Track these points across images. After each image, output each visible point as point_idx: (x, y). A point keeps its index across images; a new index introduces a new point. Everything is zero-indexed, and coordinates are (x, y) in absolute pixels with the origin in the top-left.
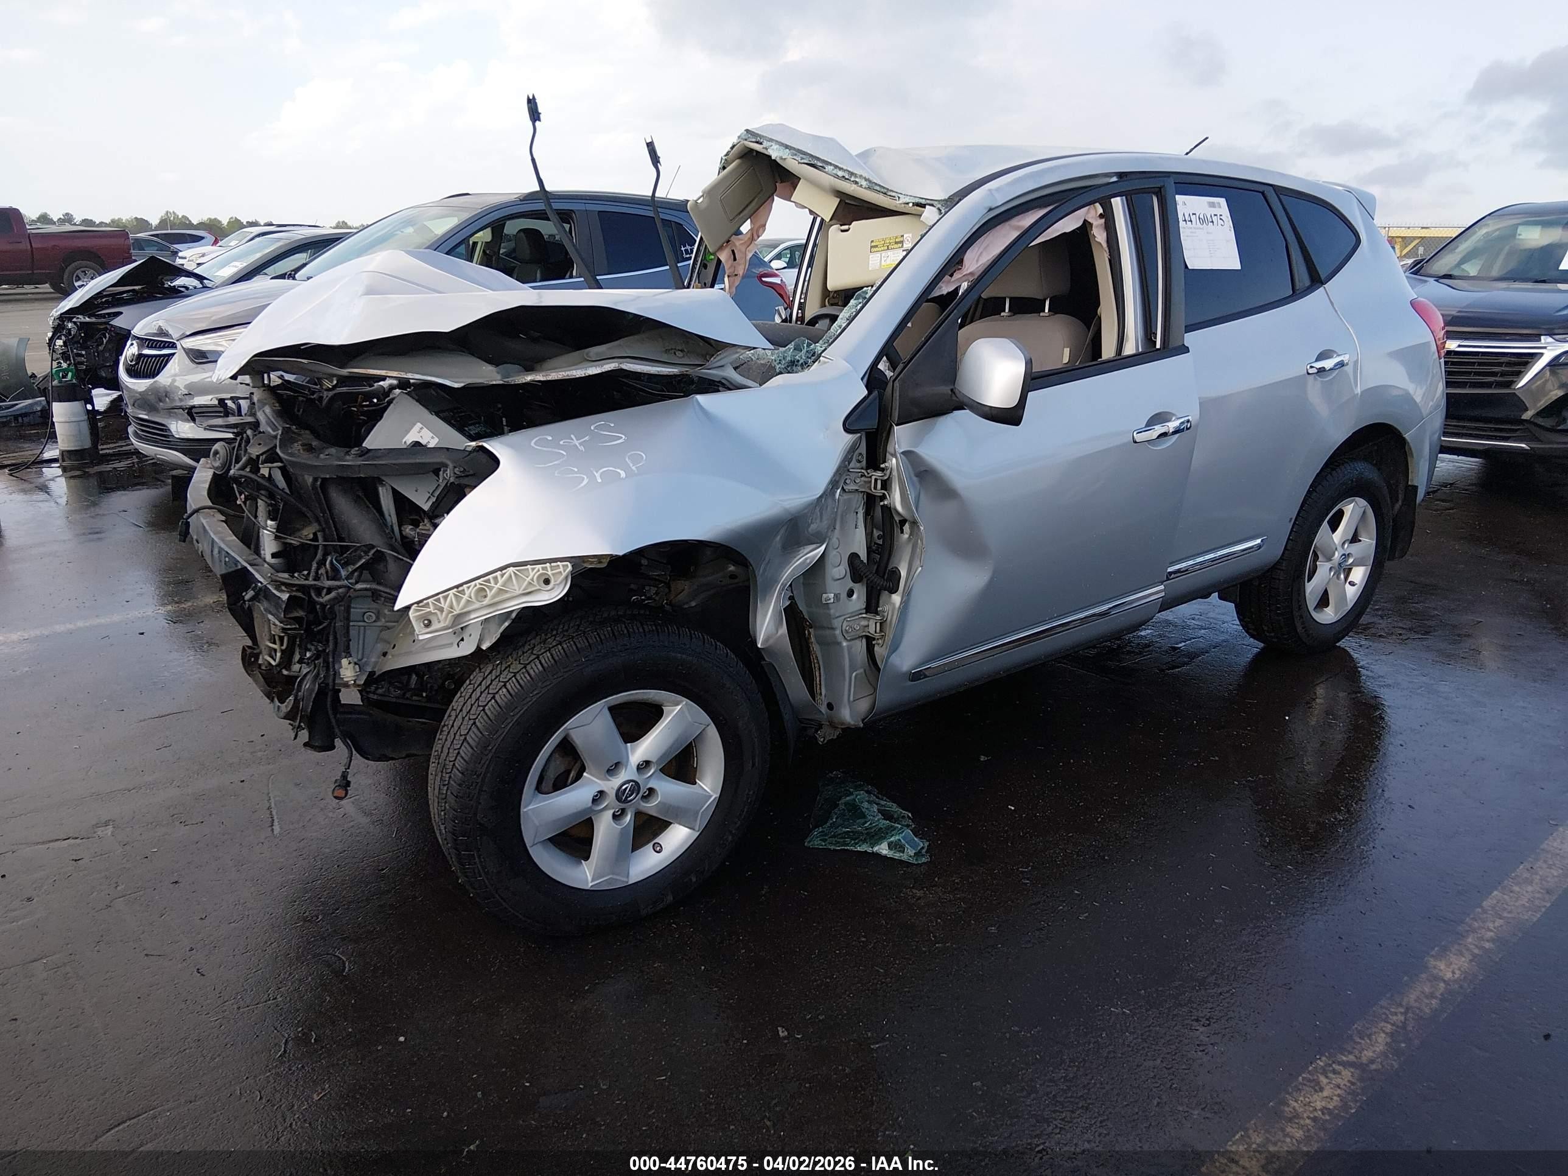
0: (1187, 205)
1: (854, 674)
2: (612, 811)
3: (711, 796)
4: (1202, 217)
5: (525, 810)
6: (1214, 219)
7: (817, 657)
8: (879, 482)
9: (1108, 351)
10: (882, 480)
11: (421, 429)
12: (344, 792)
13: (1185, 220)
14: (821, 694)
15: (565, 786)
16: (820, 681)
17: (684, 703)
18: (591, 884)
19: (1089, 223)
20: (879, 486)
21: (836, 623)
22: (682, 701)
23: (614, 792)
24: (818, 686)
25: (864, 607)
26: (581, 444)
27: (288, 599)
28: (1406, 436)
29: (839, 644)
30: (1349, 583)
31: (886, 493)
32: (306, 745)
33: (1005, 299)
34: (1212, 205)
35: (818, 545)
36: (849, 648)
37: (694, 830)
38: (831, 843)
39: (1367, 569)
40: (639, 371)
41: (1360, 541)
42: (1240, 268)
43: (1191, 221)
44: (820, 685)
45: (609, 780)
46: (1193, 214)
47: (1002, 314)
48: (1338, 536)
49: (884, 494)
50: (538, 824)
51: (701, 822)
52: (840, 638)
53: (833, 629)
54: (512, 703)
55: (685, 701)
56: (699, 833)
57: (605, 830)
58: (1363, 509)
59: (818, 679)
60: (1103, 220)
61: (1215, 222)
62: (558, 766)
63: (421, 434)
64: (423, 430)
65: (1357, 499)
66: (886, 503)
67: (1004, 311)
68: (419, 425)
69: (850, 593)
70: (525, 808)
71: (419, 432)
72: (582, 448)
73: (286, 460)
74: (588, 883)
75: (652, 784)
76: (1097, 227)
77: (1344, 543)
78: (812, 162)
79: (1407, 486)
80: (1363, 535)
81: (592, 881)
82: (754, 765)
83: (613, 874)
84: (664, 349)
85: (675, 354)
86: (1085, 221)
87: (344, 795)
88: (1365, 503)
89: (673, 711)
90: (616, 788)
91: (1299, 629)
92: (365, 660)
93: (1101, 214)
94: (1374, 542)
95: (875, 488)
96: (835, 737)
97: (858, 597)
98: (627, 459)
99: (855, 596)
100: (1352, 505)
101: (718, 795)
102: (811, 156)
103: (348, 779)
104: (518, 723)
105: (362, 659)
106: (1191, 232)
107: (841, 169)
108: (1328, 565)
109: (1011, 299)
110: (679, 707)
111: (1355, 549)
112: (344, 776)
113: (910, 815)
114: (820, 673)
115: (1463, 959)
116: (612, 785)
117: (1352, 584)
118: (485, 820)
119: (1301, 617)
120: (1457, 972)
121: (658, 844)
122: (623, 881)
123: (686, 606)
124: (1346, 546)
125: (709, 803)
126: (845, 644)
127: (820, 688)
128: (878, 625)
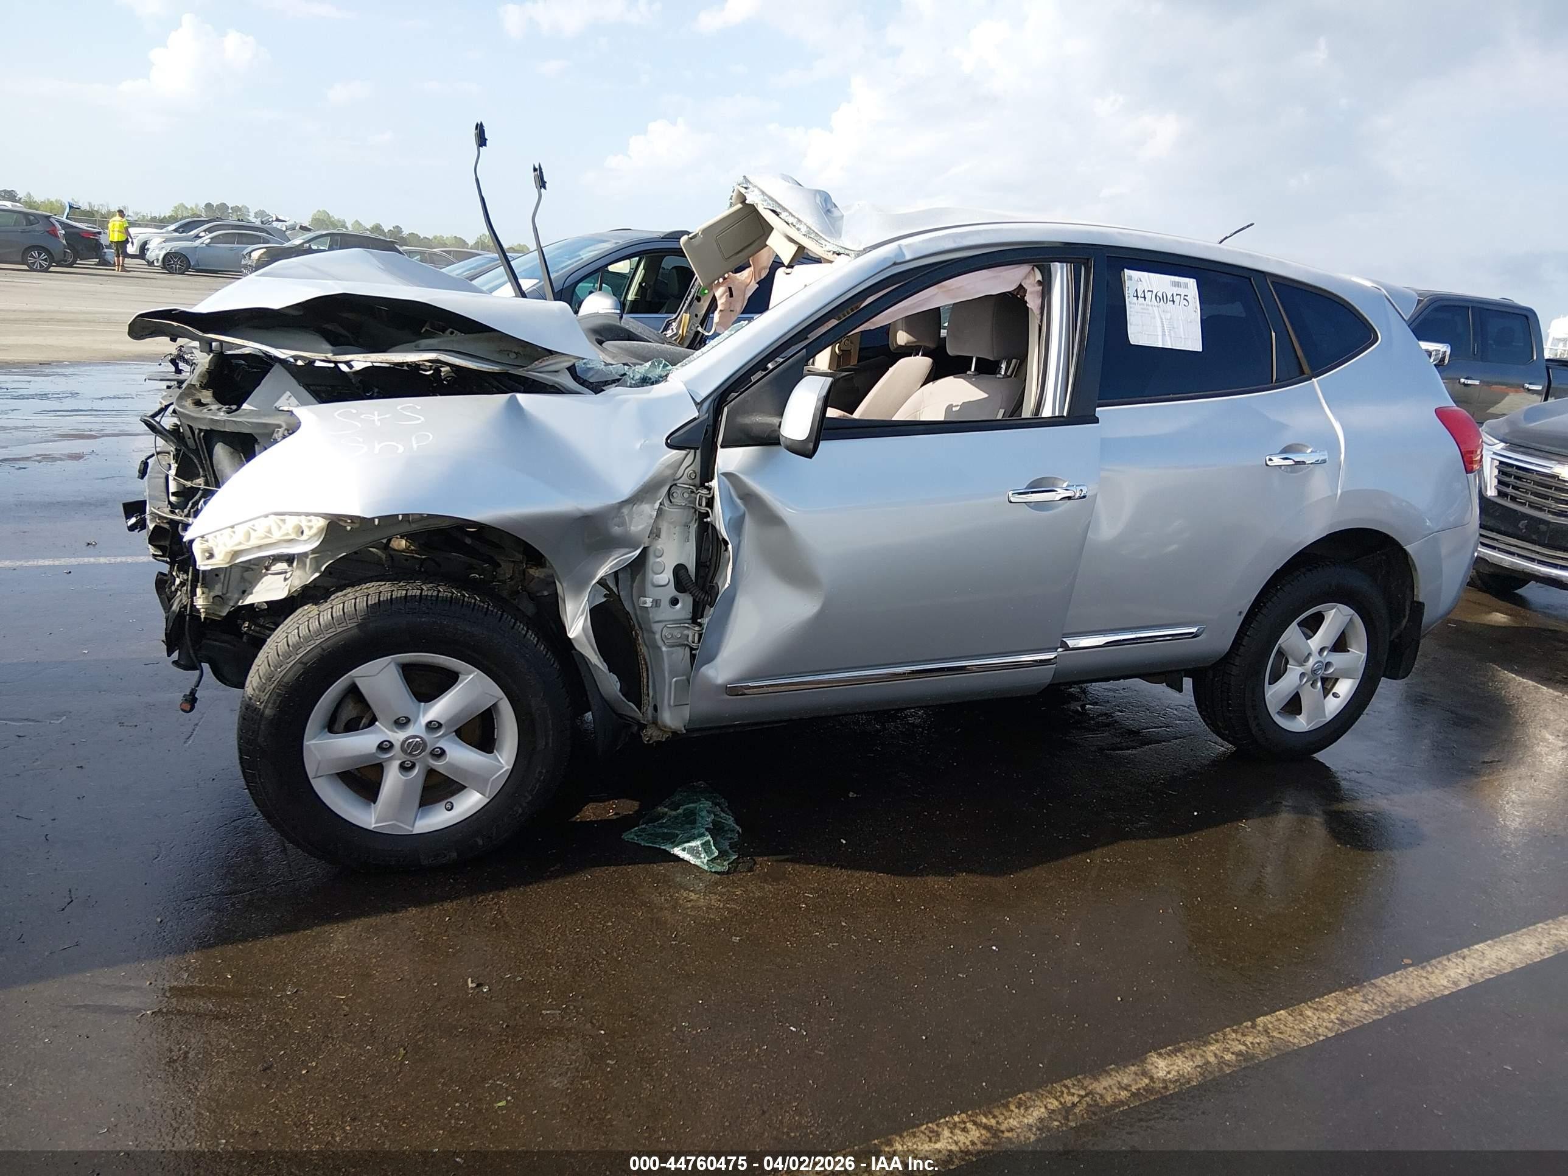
0: (1136, 280)
1: (674, 680)
2: (399, 762)
3: (503, 767)
4: (1160, 294)
5: (308, 743)
6: (1177, 299)
7: (644, 659)
8: (704, 500)
9: (1027, 412)
10: (706, 498)
11: (290, 397)
12: (189, 707)
13: (1137, 296)
14: (648, 695)
15: (358, 730)
16: (648, 682)
17: (476, 673)
18: (373, 826)
19: (1024, 288)
20: (704, 504)
21: (657, 628)
22: (473, 672)
23: (399, 743)
24: (645, 687)
25: (690, 617)
26: (379, 420)
27: (154, 528)
28: (1408, 548)
29: (659, 648)
30: (1333, 694)
31: (710, 511)
32: (175, 663)
33: (971, 358)
34: (1178, 284)
35: (632, 549)
36: (670, 654)
37: (484, 795)
38: (643, 840)
39: (1354, 683)
40: (464, 365)
41: (1348, 651)
42: (1201, 350)
43: (1145, 298)
44: (648, 686)
45: (395, 732)
46: (1149, 291)
47: (968, 372)
48: (1315, 643)
49: (708, 512)
50: (319, 758)
51: (493, 789)
52: (660, 643)
53: (654, 633)
54: (298, 643)
55: (477, 672)
56: (488, 800)
57: (392, 780)
58: (1350, 617)
59: (645, 680)
60: (1041, 288)
61: (1177, 302)
62: (349, 711)
63: (289, 402)
64: (291, 399)
65: (1339, 605)
66: (709, 520)
67: (970, 370)
68: (288, 393)
69: (674, 602)
70: (307, 741)
71: (288, 400)
72: (378, 424)
73: (179, 411)
74: (371, 824)
75: (442, 744)
76: (1032, 293)
77: (1322, 650)
78: (774, 209)
79: (1413, 602)
80: (1354, 646)
81: (375, 823)
82: (547, 744)
83: (397, 821)
84: (498, 350)
85: (508, 355)
86: (1021, 285)
87: (188, 709)
88: (1352, 612)
89: (466, 679)
90: (401, 740)
91: (1254, 730)
92: (228, 595)
93: (1039, 281)
94: (1364, 655)
95: (700, 505)
96: (664, 740)
97: (683, 608)
98: (413, 438)
99: (679, 606)
100: (1334, 610)
101: (510, 767)
102: (776, 202)
103: (196, 696)
104: (300, 661)
105: (227, 593)
106: (1142, 309)
107: (793, 216)
108: (1300, 670)
109: (978, 359)
110: (471, 676)
111: (1338, 660)
112: (193, 693)
113: (740, 831)
114: (648, 675)
115: (1191, 1063)
116: (398, 737)
117: (1335, 695)
118: (265, 744)
119: (1256, 718)
120: (1173, 1073)
121: (451, 803)
122: (409, 830)
123: (538, 594)
124: (1325, 653)
125: (499, 773)
126: (664, 649)
127: (648, 690)
128: (697, 635)
